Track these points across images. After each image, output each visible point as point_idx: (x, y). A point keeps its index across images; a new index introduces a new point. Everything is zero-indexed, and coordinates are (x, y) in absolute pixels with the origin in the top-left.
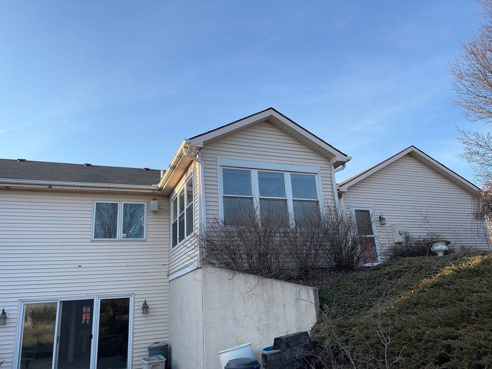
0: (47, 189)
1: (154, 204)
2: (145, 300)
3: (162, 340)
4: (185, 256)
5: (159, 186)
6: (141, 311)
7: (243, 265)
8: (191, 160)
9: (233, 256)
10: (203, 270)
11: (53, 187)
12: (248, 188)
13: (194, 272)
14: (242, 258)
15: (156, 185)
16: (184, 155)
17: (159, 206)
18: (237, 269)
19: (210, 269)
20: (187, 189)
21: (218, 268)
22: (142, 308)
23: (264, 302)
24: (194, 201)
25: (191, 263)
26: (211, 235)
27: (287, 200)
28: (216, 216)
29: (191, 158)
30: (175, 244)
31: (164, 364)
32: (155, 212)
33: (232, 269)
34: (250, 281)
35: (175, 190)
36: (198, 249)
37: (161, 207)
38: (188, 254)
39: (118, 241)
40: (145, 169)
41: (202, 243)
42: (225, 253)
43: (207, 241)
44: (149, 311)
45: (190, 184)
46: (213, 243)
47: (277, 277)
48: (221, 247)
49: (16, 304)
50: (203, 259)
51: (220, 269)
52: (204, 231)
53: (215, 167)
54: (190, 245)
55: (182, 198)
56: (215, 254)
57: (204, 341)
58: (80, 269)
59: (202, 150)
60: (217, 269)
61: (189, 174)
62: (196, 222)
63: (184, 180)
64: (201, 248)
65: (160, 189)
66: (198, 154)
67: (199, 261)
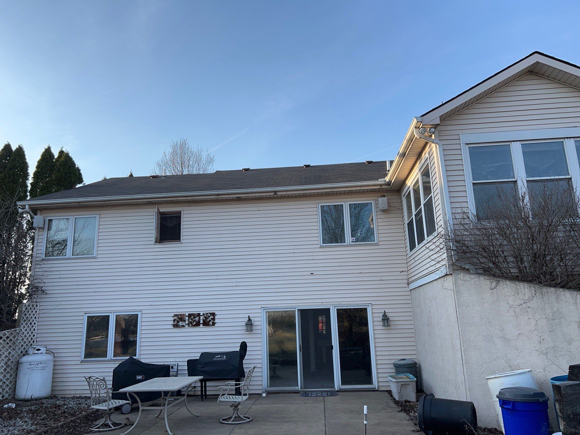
0: (272, 196)
1: (383, 202)
2: (385, 311)
3: (409, 357)
4: (429, 260)
5: (387, 180)
6: (381, 323)
7: (510, 271)
8: (425, 142)
9: (494, 259)
10: (453, 277)
11: (278, 193)
12: (509, 168)
13: (443, 279)
14: (507, 262)
15: (383, 179)
16: (416, 138)
17: (388, 203)
18: (502, 275)
19: (462, 276)
20: (423, 179)
21: (474, 274)
22: (381, 320)
23: (546, 318)
24: (434, 193)
25: (438, 269)
26: (461, 234)
27: (571, 179)
28: (465, 210)
29: (425, 140)
30: (412, 246)
31: (415, 383)
32: (384, 211)
33: (494, 275)
34: (523, 290)
35: (407, 183)
36: (444, 252)
37: (391, 205)
38: (433, 257)
39: (347, 246)
40: (367, 162)
41: (449, 244)
42: (482, 255)
43: (456, 241)
44: (391, 323)
45: (426, 174)
46: (464, 244)
47: (565, 286)
48: (475, 248)
49: (259, 311)
50: (453, 264)
51: (477, 276)
52: (451, 230)
53: (458, 147)
54: (433, 247)
55: (416, 192)
56: (468, 258)
57: (464, 361)
58: (312, 277)
59: (439, 127)
60: (472, 276)
61: (423, 161)
62: (439, 219)
63: (417, 169)
64: (448, 251)
65: (389, 184)
66: (434, 133)
67: (447, 266)
